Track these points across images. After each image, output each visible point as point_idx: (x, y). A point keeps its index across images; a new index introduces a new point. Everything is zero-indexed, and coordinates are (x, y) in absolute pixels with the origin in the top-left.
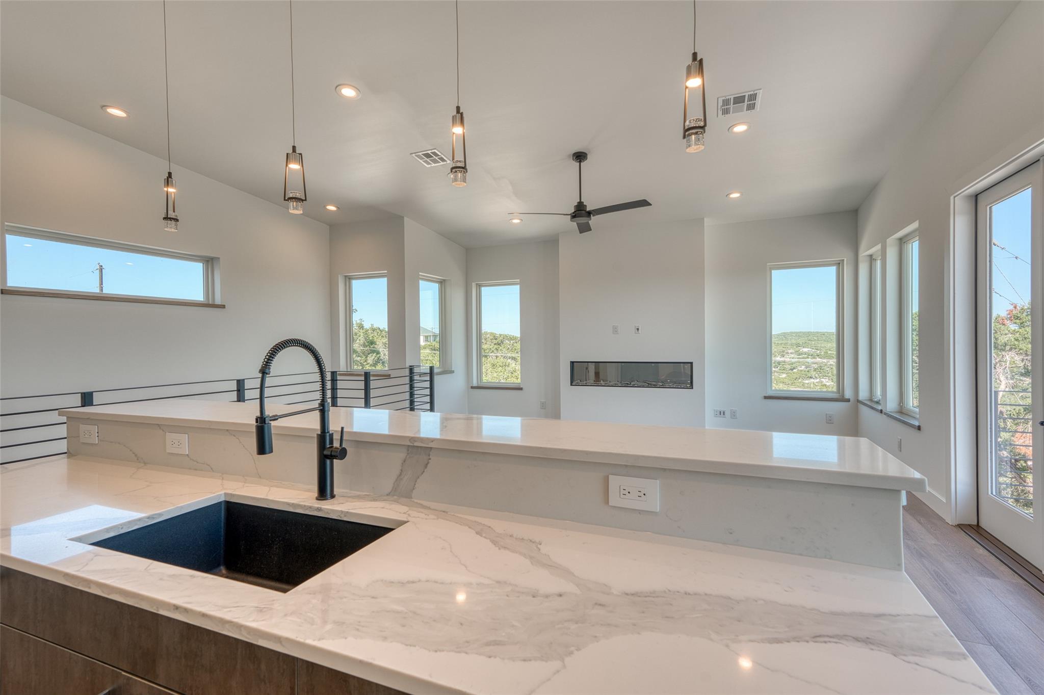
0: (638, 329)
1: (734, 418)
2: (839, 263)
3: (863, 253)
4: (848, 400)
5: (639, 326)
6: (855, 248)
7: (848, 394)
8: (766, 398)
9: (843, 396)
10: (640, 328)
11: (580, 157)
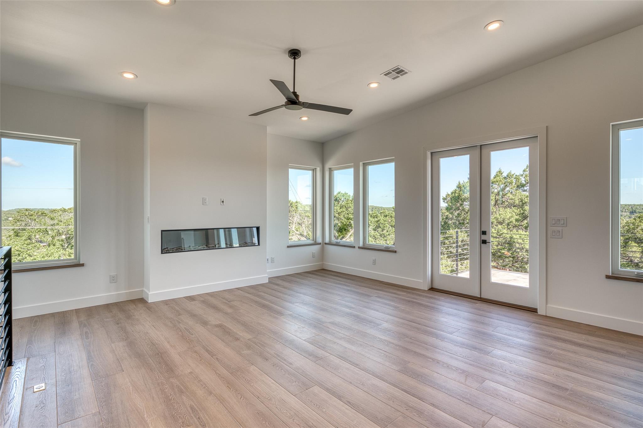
0: (223, 202)
1: (273, 263)
2: (314, 170)
3: (328, 166)
4: (320, 244)
5: (223, 199)
6: (323, 163)
7: (319, 240)
8: (288, 247)
9: (316, 242)
10: (224, 201)
11: (295, 54)
